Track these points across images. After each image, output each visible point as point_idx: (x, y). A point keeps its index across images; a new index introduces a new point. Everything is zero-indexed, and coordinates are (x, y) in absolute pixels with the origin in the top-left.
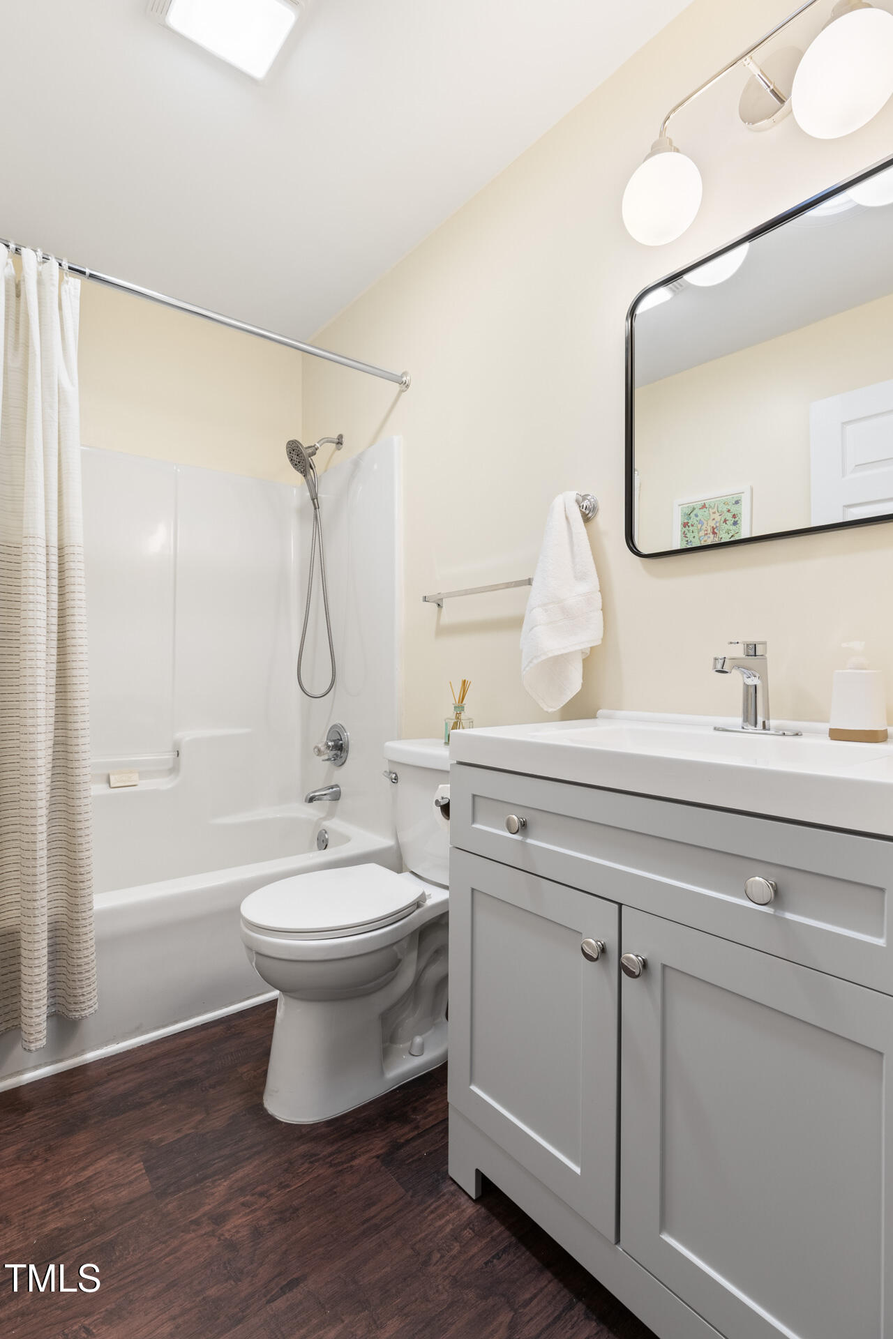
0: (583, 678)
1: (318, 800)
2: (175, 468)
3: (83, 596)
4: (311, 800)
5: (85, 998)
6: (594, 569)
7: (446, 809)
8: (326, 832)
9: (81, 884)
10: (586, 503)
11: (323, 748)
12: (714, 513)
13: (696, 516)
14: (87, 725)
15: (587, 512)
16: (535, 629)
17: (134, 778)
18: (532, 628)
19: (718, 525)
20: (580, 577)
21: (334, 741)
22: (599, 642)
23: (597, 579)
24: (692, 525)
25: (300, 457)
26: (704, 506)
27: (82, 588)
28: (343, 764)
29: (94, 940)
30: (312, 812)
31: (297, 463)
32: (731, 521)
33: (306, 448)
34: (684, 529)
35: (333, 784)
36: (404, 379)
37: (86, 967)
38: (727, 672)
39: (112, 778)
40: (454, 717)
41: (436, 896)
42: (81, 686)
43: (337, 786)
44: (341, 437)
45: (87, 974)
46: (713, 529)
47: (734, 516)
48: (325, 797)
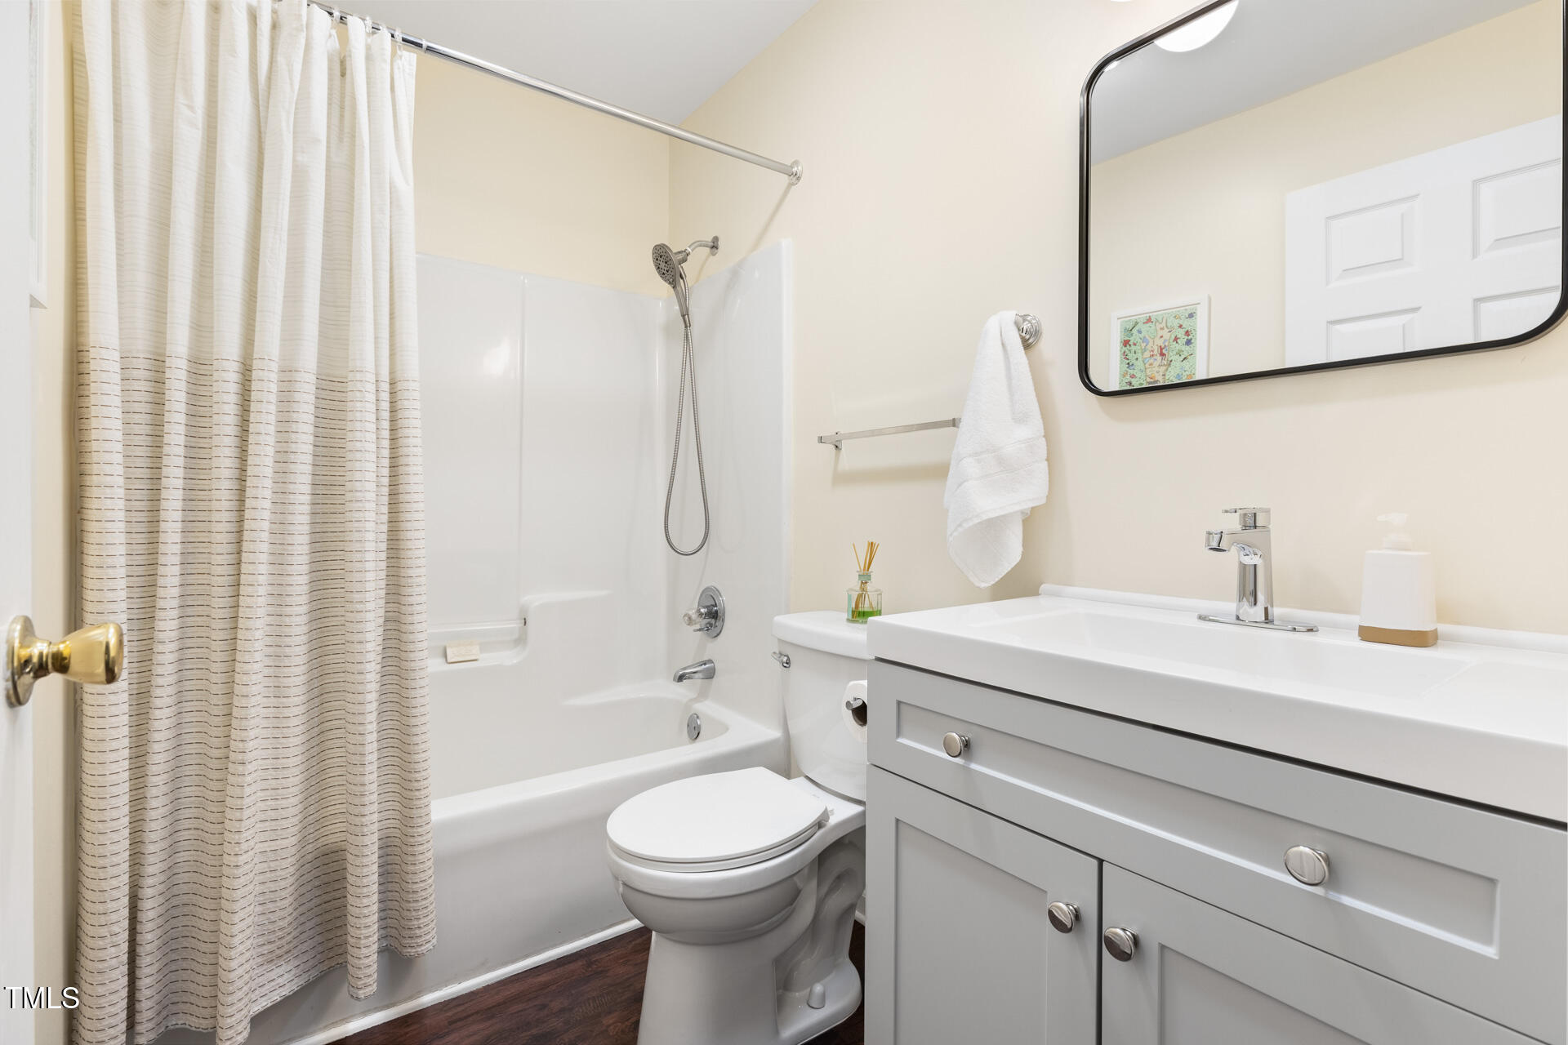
0: (1023, 545)
1: (689, 678)
2: (522, 278)
3: (418, 441)
4: (681, 678)
5: (422, 931)
6: (1038, 409)
7: (861, 713)
8: (698, 717)
9: (417, 793)
10: (1026, 326)
11: (694, 616)
12: (1162, 329)
13: (1140, 332)
14: (423, 599)
15: (1028, 337)
16: (966, 483)
17: (474, 652)
18: (962, 483)
19: (1167, 344)
20: (1020, 419)
21: (707, 607)
22: (1043, 501)
23: (1041, 421)
24: (1135, 344)
25: (668, 265)
26: (1149, 320)
27: (418, 432)
28: (718, 635)
29: (432, 860)
30: (683, 691)
31: (665, 272)
32: (1183, 339)
33: (676, 254)
34: (1124, 349)
35: (706, 658)
36: (795, 169)
37: (423, 893)
38: (1224, 551)
39: (449, 651)
40: (858, 588)
41: (842, 812)
42: (417, 552)
43: (710, 661)
44: (716, 239)
45: (424, 902)
46: (1161, 349)
47: (1187, 333)
48: (696, 675)
